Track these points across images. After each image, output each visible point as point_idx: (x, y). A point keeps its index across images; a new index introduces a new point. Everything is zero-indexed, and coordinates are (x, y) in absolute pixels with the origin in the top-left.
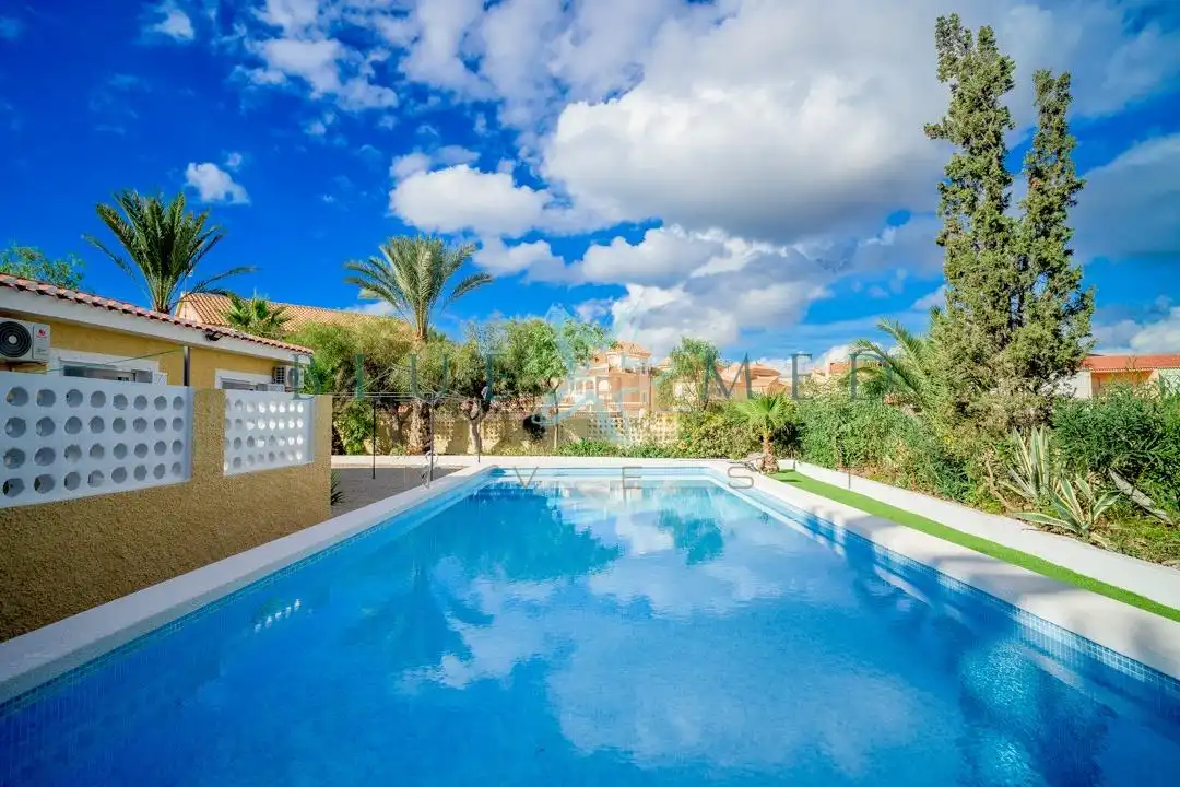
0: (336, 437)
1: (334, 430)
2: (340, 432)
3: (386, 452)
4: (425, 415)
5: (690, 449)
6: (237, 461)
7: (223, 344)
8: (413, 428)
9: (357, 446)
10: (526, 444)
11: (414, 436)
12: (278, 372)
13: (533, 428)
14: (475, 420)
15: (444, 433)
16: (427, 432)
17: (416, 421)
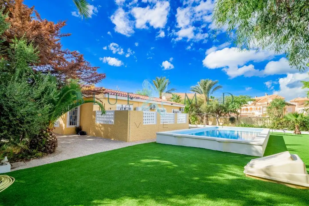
0: (189, 121)
1: (189, 119)
2: (190, 120)
3: (199, 124)
4: (207, 117)
5: (274, 127)
6: (178, 122)
7: (173, 105)
8: (204, 119)
9: (193, 123)
10: (230, 124)
11: (204, 121)
12: (180, 109)
13: (232, 120)
14: (218, 118)
15: (211, 120)
16: (207, 120)
17: (205, 118)
